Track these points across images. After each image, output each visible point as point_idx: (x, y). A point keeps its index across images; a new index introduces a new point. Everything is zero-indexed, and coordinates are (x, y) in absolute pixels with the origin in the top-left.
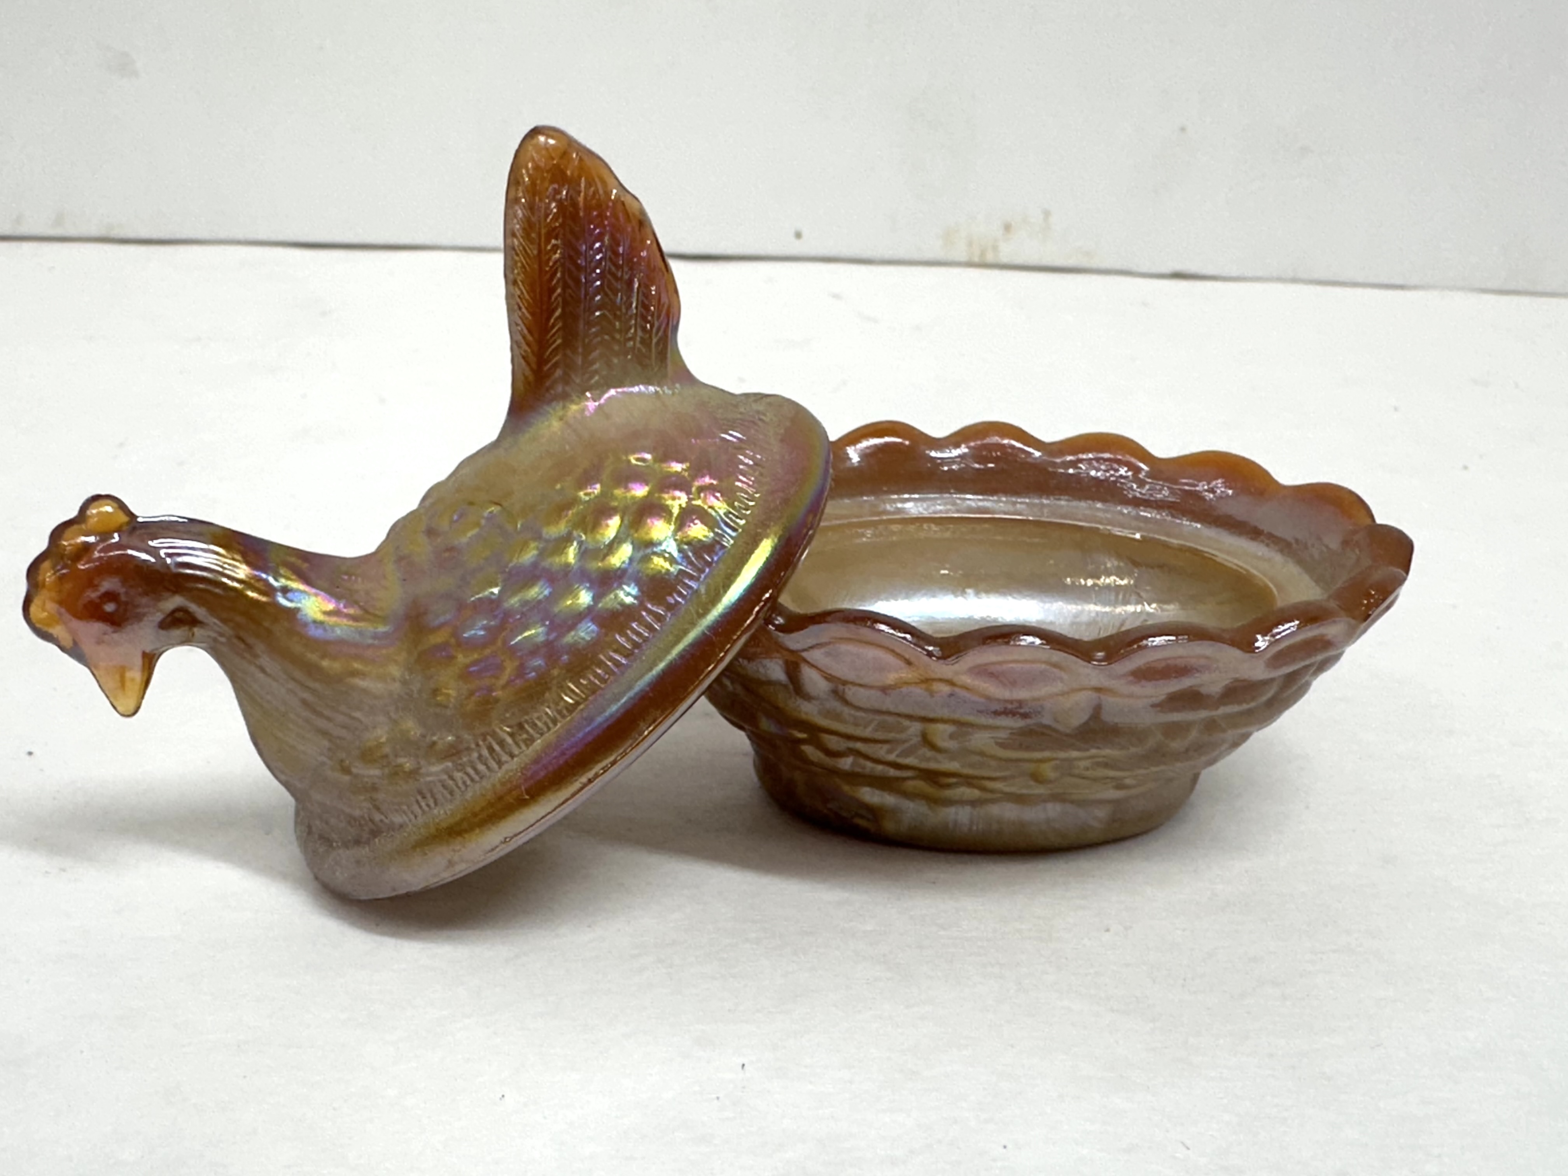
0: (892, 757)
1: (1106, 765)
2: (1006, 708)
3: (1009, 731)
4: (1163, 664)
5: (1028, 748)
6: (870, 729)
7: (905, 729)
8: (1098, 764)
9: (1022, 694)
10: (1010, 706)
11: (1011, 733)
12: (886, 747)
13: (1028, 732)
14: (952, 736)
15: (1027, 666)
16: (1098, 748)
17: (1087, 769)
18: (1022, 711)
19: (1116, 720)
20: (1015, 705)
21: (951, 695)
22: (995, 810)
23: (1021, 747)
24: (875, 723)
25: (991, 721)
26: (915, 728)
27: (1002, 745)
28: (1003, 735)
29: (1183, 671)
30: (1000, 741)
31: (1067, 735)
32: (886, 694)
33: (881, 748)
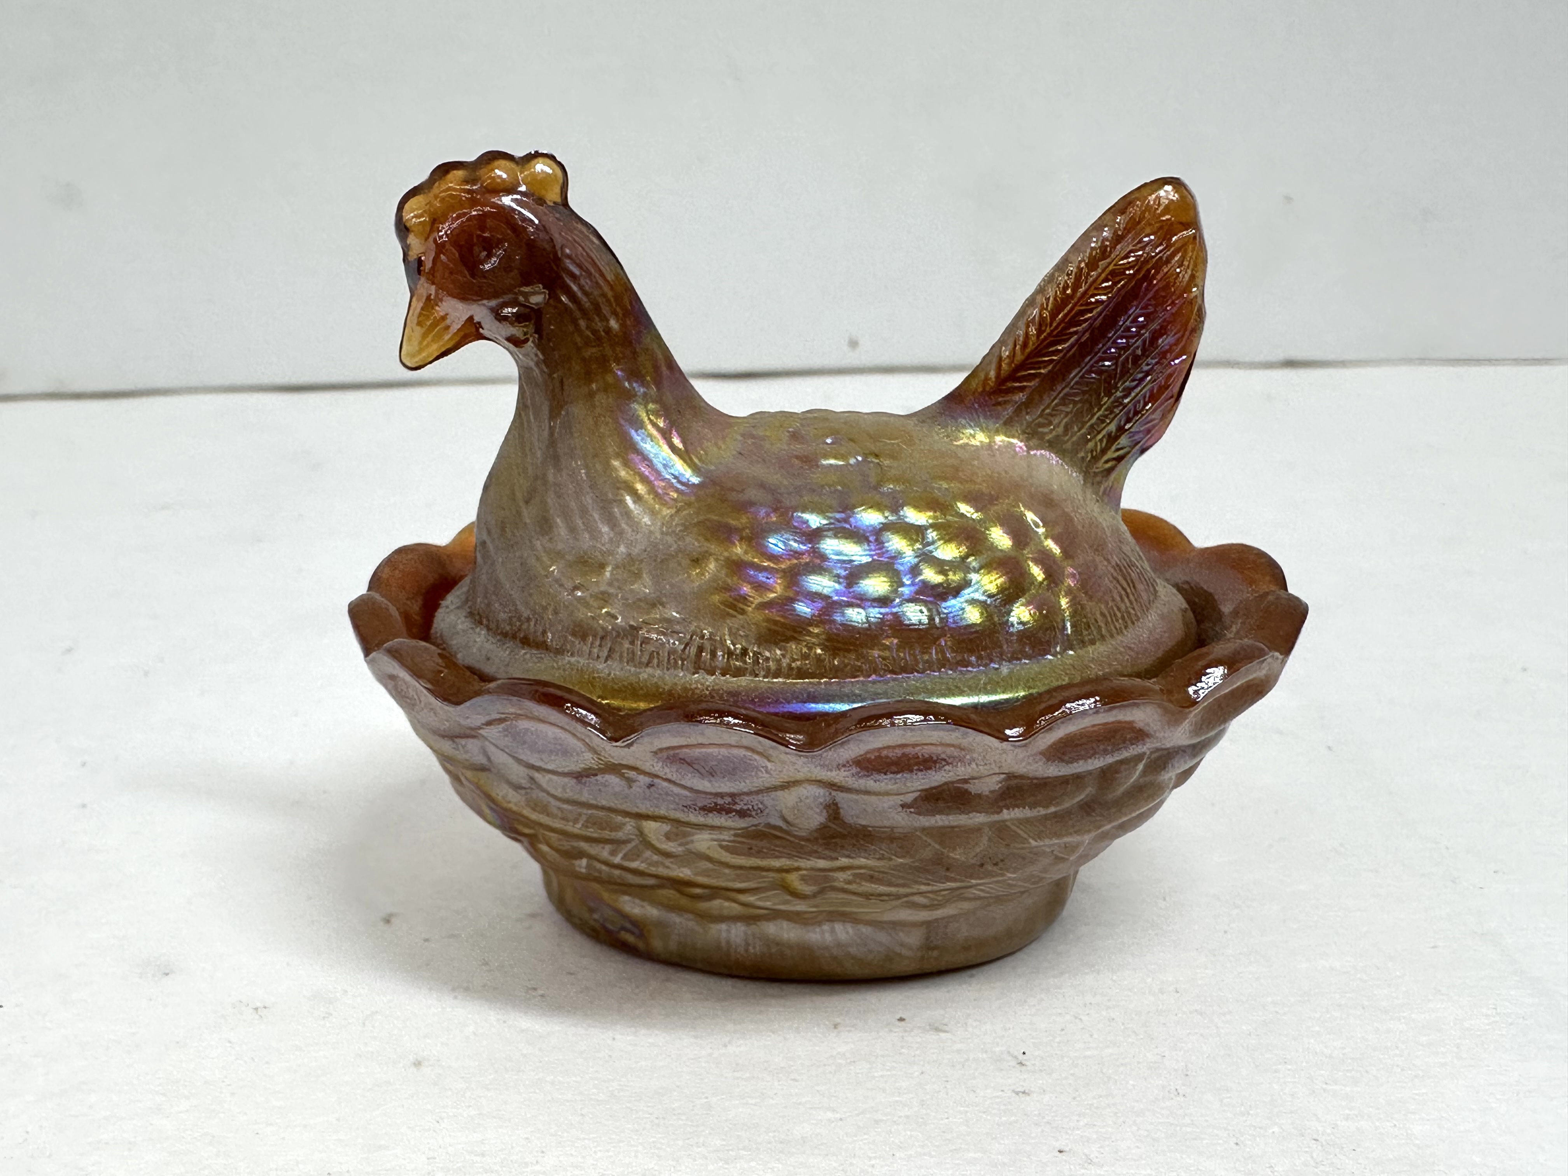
0: (617, 860)
1: (871, 879)
2: (716, 804)
3: (732, 832)
4: (899, 752)
5: (759, 854)
6: (579, 826)
7: (619, 827)
8: (861, 877)
9: (725, 786)
10: (720, 801)
11: (735, 835)
12: (608, 847)
13: (758, 834)
14: (668, 837)
15: (724, 751)
16: (848, 857)
17: (849, 882)
18: (738, 807)
19: (864, 823)
20: (728, 800)
21: (651, 786)
22: (774, 930)
23: (750, 852)
24: (584, 818)
25: (701, 819)
26: (630, 825)
27: (726, 849)
28: (726, 836)
29: (928, 763)
30: (724, 843)
31: (808, 840)
32: (580, 782)
33: (603, 848)
